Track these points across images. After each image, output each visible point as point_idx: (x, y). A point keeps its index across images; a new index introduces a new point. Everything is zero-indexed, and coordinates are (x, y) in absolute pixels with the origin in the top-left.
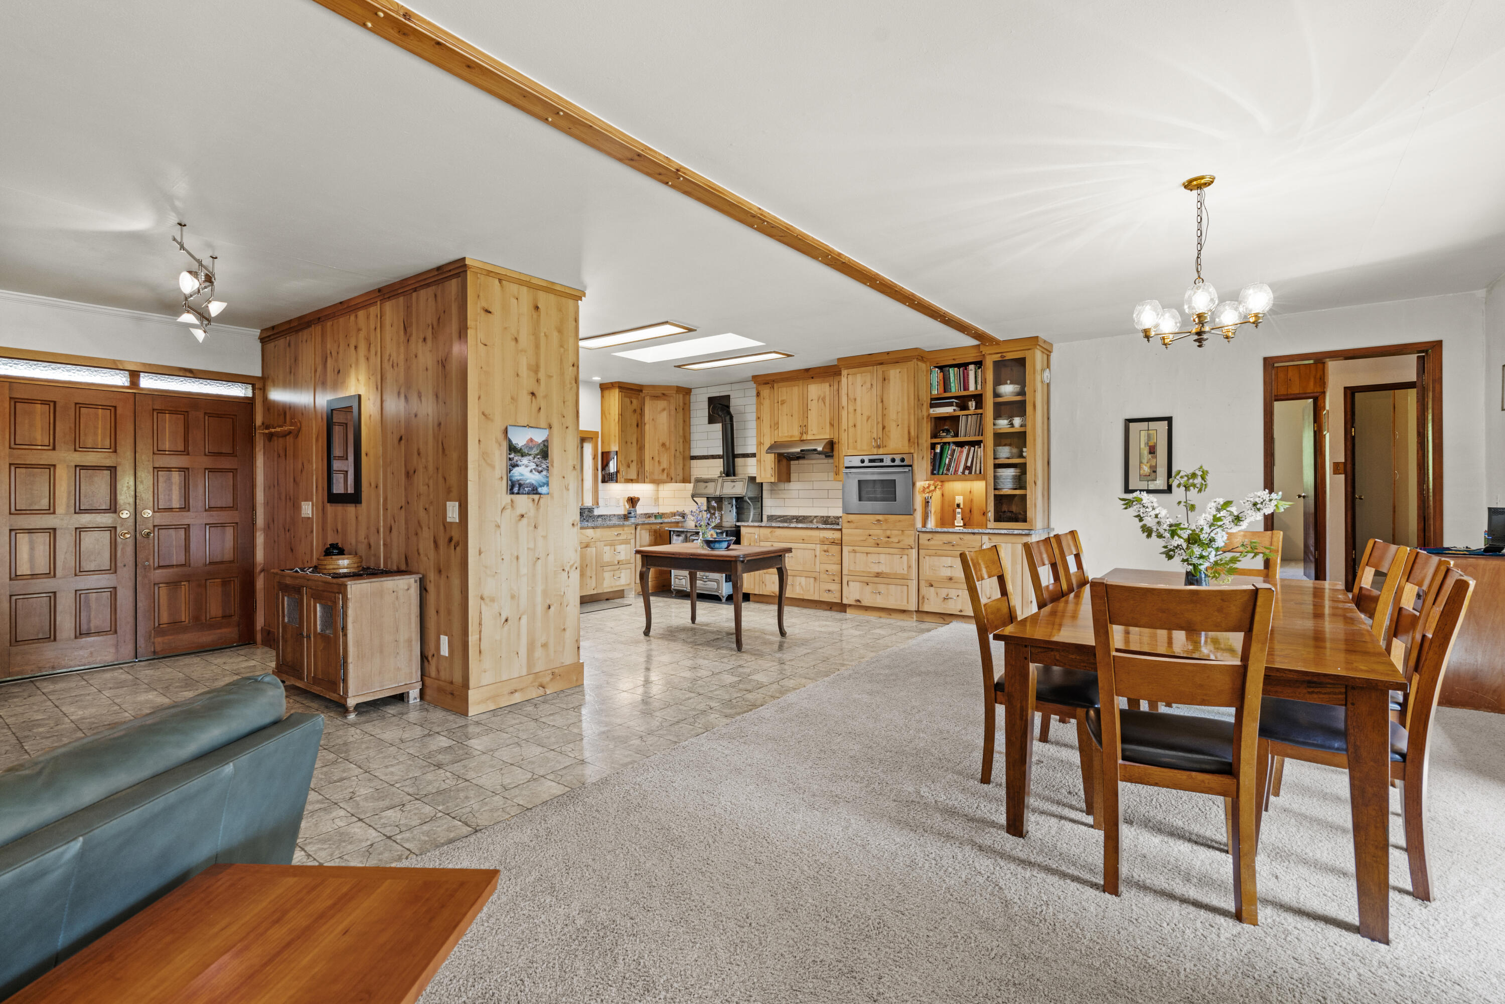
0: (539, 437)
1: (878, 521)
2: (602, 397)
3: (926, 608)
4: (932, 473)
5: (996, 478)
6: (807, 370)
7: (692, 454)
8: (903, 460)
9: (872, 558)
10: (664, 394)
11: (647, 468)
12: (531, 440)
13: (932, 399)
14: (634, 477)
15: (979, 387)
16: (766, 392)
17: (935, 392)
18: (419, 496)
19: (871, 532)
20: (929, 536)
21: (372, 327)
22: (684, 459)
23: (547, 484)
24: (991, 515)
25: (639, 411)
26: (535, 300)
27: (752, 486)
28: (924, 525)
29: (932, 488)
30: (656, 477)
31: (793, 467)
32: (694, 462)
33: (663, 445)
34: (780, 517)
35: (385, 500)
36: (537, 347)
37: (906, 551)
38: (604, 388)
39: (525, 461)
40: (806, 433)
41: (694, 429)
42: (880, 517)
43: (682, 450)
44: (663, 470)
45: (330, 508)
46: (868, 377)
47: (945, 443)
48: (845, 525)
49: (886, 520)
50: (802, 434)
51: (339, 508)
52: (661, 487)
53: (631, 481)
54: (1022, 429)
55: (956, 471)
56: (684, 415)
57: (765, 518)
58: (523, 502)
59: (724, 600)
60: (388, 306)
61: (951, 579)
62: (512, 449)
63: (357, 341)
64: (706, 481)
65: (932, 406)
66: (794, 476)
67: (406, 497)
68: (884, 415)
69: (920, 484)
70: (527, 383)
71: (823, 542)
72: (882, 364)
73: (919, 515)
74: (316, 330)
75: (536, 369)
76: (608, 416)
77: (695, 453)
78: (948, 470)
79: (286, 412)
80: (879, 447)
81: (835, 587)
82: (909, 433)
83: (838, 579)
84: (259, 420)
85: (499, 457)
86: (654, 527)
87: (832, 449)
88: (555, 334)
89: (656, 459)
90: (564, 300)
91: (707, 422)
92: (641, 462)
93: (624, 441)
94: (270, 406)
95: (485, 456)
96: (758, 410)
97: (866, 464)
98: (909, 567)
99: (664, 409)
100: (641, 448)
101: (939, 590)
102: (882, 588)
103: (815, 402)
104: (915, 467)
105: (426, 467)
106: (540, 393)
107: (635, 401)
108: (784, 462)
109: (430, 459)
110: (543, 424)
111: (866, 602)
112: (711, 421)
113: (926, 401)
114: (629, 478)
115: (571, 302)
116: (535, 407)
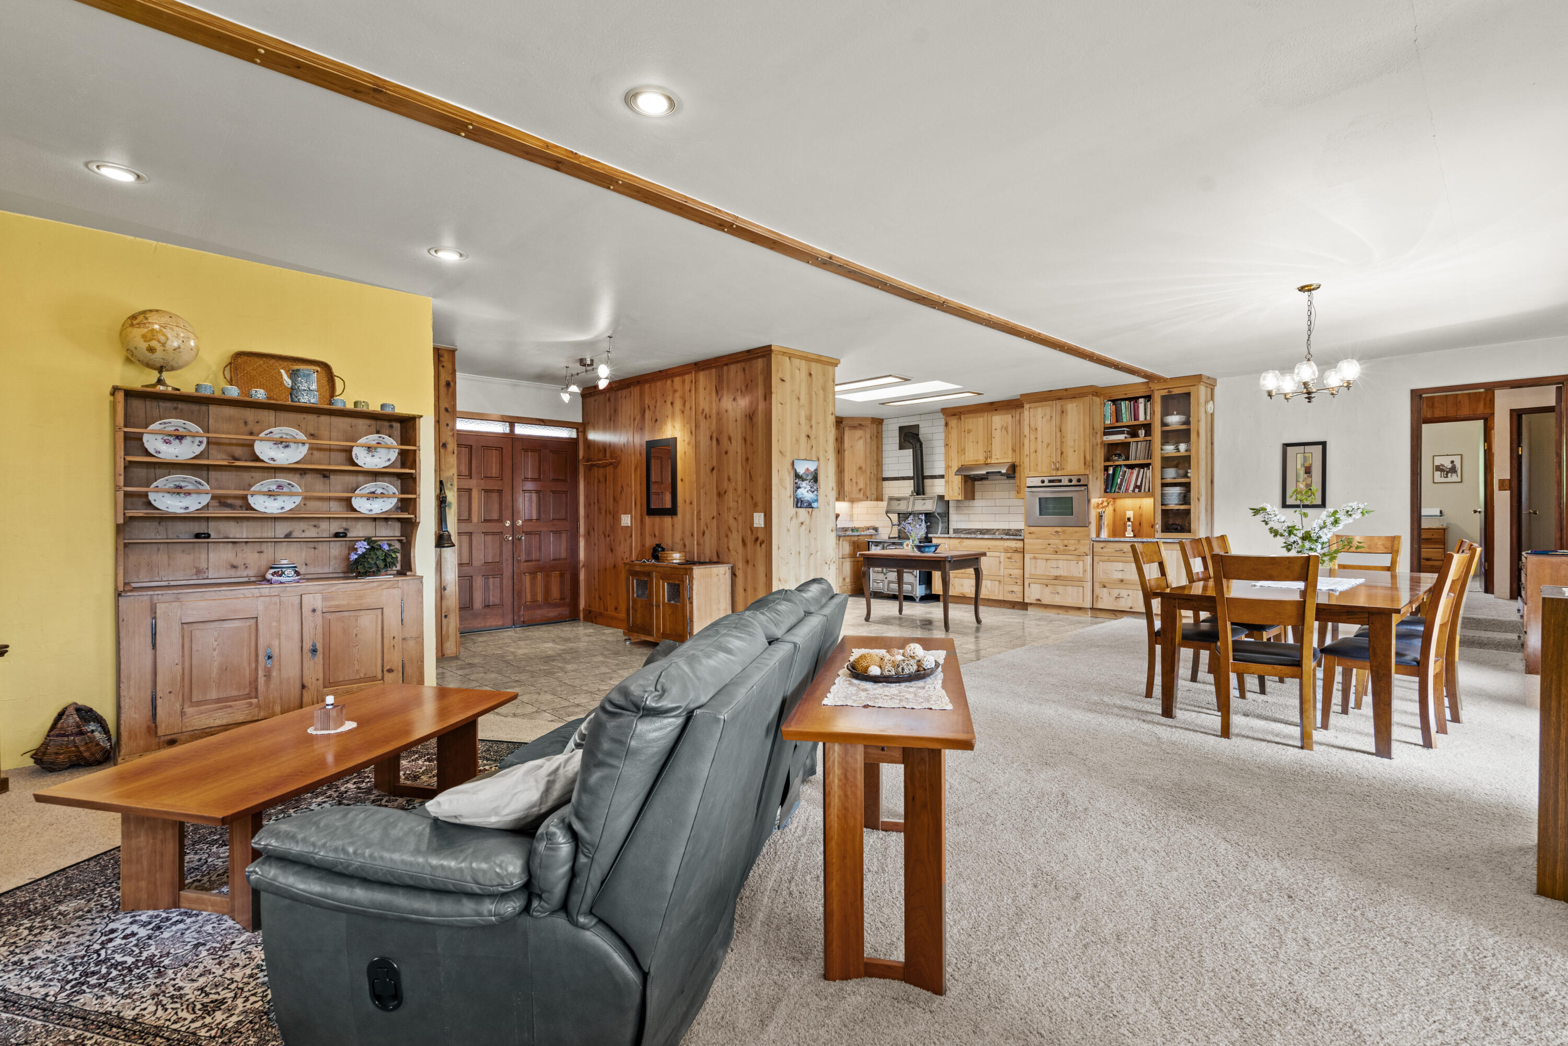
0: (812, 467)
1: (1057, 532)
3: (1100, 605)
4: (1105, 491)
5: (1163, 495)
6: (991, 404)
7: (884, 476)
8: (1079, 480)
9: (1053, 564)
10: (860, 424)
11: (846, 488)
12: (808, 469)
13: (1105, 428)
15: (1148, 418)
16: (953, 422)
17: (1108, 422)
18: (729, 509)
19: (1051, 541)
20: (1102, 545)
21: (687, 387)
22: (877, 480)
23: (817, 501)
24: (1158, 527)
25: (839, 440)
26: (810, 369)
27: (940, 503)
28: (1098, 535)
29: (1105, 504)
30: (854, 496)
31: (976, 487)
32: (886, 483)
33: (860, 468)
34: (965, 530)
35: (699, 512)
36: (811, 403)
37: (1082, 558)
39: (804, 484)
40: (991, 457)
41: (885, 454)
42: (1058, 529)
43: (875, 473)
44: (860, 490)
45: (648, 519)
46: (1048, 410)
47: (1117, 466)
48: (1027, 536)
49: (1064, 531)
50: (986, 458)
51: (657, 519)
52: (855, 505)
54: (1187, 454)
55: (1127, 490)
56: (877, 442)
57: (951, 531)
58: (803, 512)
59: (918, 600)
60: (702, 376)
61: (1122, 581)
62: (797, 476)
63: (673, 397)
64: (898, 499)
65: (1105, 434)
66: (977, 495)
67: (718, 510)
68: (1062, 443)
69: (1095, 501)
70: (805, 429)
71: (1006, 550)
72: (1060, 399)
73: (1093, 528)
74: (636, 391)
75: (809, 418)
77: (886, 475)
78: (1120, 488)
79: (604, 449)
80: (1057, 469)
81: (1018, 589)
82: (1085, 457)
83: (1020, 582)
84: (581, 454)
85: (789, 480)
86: (853, 539)
87: (1014, 471)
88: (821, 392)
89: (854, 481)
90: (827, 367)
91: (897, 446)
92: (841, 484)
94: (589, 445)
95: (781, 480)
96: (946, 438)
97: (1046, 484)
98: (1085, 571)
99: (861, 438)
100: (841, 471)
101: (1111, 591)
102: (1060, 589)
103: (999, 431)
104: (1090, 486)
105: (735, 490)
106: (812, 437)
108: (970, 483)
109: (739, 483)
110: (814, 458)
111: (1045, 602)
112: (902, 447)
113: (1100, 428)
115: (830, 368)
116: (809, 447)
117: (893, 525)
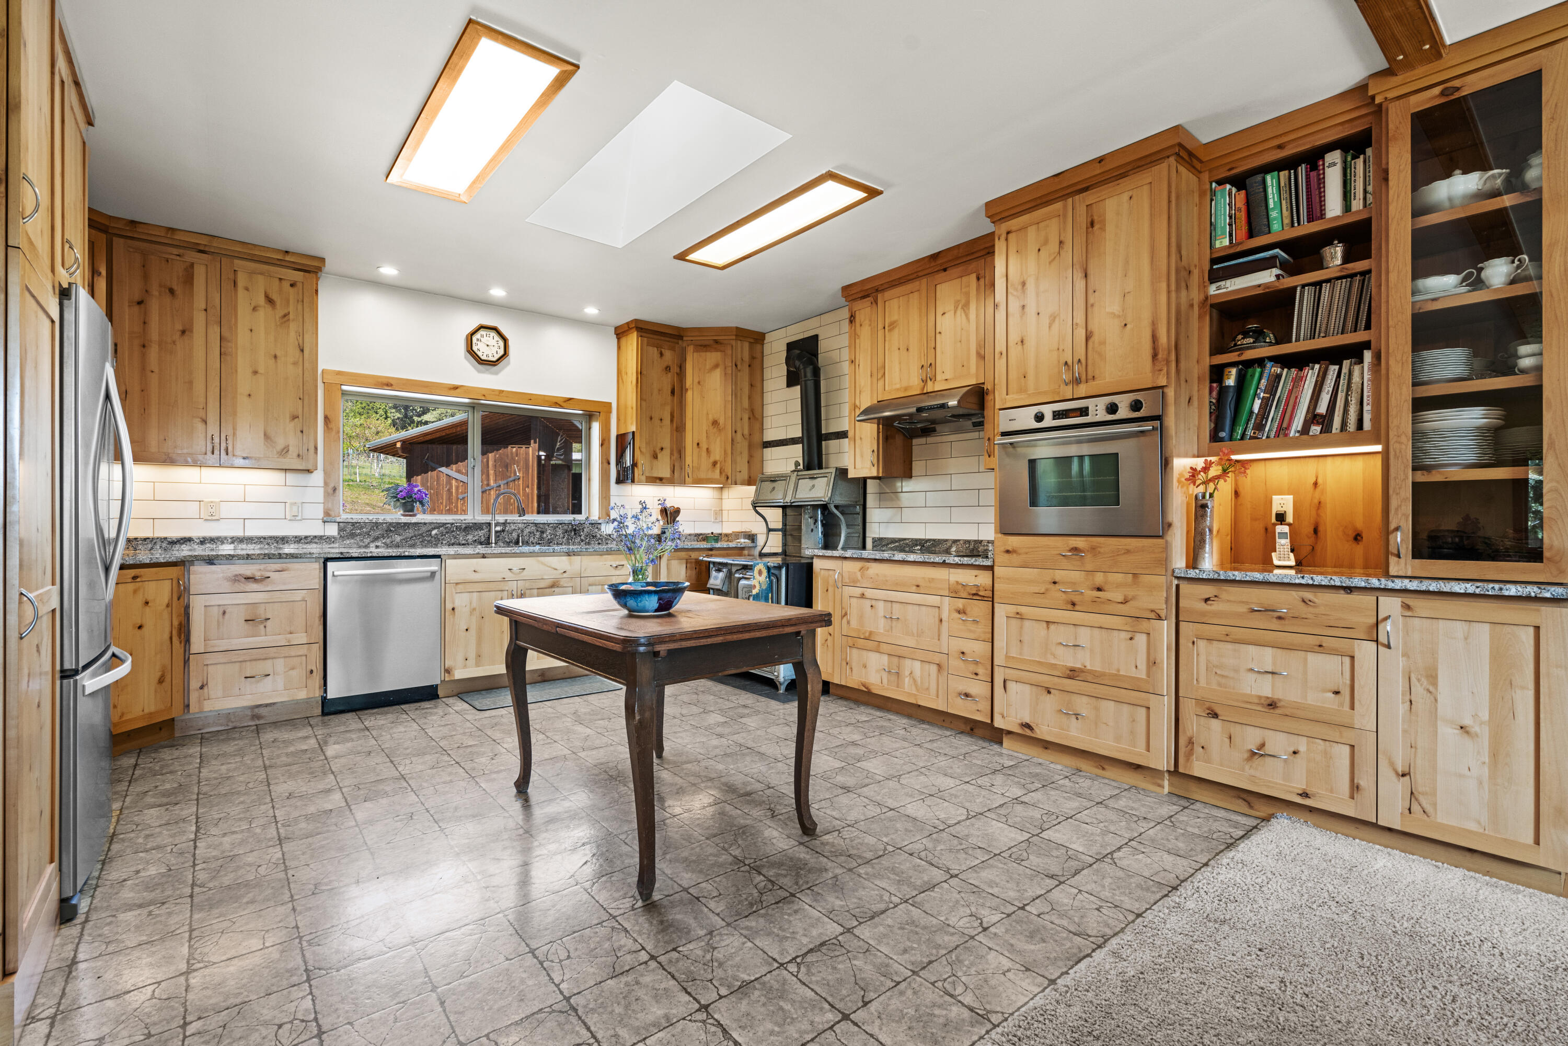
1: (1075, 550)
2: (619, 348)
3: (1199, 769)
4: (1215, 437)
5: (1418, 436)
6: (934, 257)
7: (765, 439)
8: (1136, 406)
9: (1060, 634)
10: (716, 342)
11: (688, 460)
13: (1214, 261)
14: (666, 473)
15: (1357, 204)
16: (864, 311)
17: (1223, 242)
19: (1059, 575)
20: (1208, 590)
22: (751, 447)
24: (1402, 539)
25: (675, 369)
27: (842, 485)
28: (1193, 561)
29: (1214, 471)
30: (702, 475)
31: (915, 450)
32: (768, 452)
33: (715, 423)
34: (893, 541)
37: (1145, 625)
38: (621, 332)
40: (933, 379)
41: (768, 398)
42: (1080, 542)
43: (746, 432)
44: (715, 464)
46: (1053, 228)
47: (1249, 364)
48: (1001, 558)
49: (1093, 549)
50: (924, 381)
53: (660, 480)
54: (1521, 290)
55: (1282, 430)
56: (751, 375)
57: (869, 543)
59: (782, 690)
61: (1272, 705)
64: (773, 479)
65: (1215, 277)
66: (917, 467)
68: (1089, 307)
69: (1182, 464)
71: (955, 592)
72: (1086, 191)
73: (1178, 540)
76: (624, 377)
77: (770, 436)
78: (1260, 427)
80: (1077, 381)
81: (979, 688)
82: (1154, 339)
83: (984, 672)
86: (694, 555)
87: (982, 405)
89: (704, 446)
91: (784, 381)
92: (679, 452)
93: (646, 413)
96: (853, 345)
97: (1048, 422)
98: (1152, 663)
99: (716, 366)
100: (679, 429)
101: (1236, 730)
102: (1083, 705)
103: (951, 318)
104: (1170, 420)
107: (668, 354)
108: (899, 440)
111: (1043, 732)
112: (791, 382)
113: (1199, 262)
114: (655, 475)
117: (770, 530)
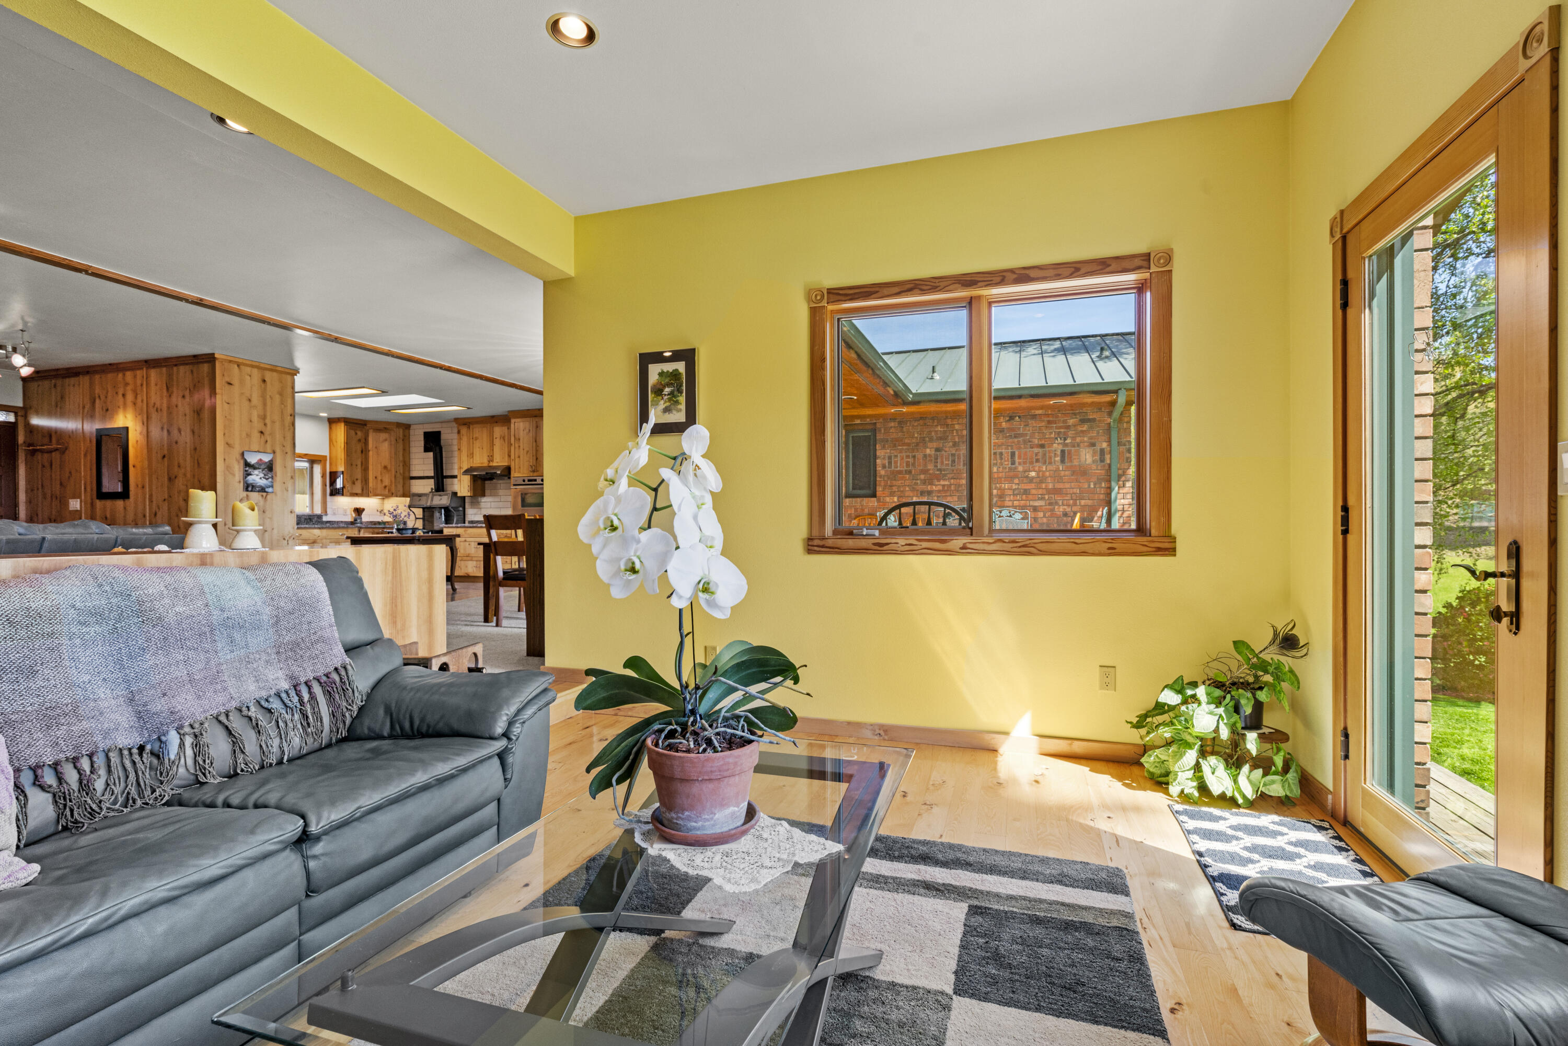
0: (266, 458)
2: (330, 428)
6: (493, 417)
7: (412, 475)
10: (385, 428)
11: (371, 485)
12: (261, 460)
14: (359, 491)
16: (464, 430)
18: (179, 492)
21: (139, 382)
22: (404, 479)
23: (272, 486)
25: (363, 440)
26: (263, 376)
27: (454, 499)
30: (378, 492)
31: (486, 485)
32: (413, 481)
33: (385, 467)
34: (476, 521)
35: (151, 496)
36: (265, 404)
38: (332, 421)
39: (256, 472)
40: (492, 461)
41: (412, 456)
43: (402, 472)
44: (386, 487)
45: (99, 504)
46: (527, 424)
50: (489, 461)
51: (108, 503)
52: (386, 501)
53: (356, 495)
56: (404, 445)
57: (467, 522)
58: (255, 496)
60: (153, 373)
62: (247, 464)
63: (125, 390)
64: (420, 495)
66: (487, 492)
67: (169, 493)
68: (537, 451)
70: (258, 425)
72: (535, 416)
74: (85, 380)
75: (263, 418)
76: (335, 443)
77: (414, 474)
79: (50, 434)
84: (21, 439)
85: (238, 469)
88: (277, 398)
89: (379, 478)
90: (284, 375)
91: (422, 449)
92: (365, 480)
93: (349, 462)
94: (32, 430)
95: (228, 468)
96: (459, 443)
97: (527, 482)
99: (386, 440)
100: (365, 469)
103: (498, 439)
105: (185, 475)
106: (267, 432)
107: (359, 433)
108: (479, 482)
109: (189, 469)
110: (269, 450)
112: (427, 450)
114: (354, 492)
115: (289, 377)
116: (263, 440)
117: (416, 518)
